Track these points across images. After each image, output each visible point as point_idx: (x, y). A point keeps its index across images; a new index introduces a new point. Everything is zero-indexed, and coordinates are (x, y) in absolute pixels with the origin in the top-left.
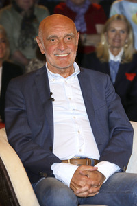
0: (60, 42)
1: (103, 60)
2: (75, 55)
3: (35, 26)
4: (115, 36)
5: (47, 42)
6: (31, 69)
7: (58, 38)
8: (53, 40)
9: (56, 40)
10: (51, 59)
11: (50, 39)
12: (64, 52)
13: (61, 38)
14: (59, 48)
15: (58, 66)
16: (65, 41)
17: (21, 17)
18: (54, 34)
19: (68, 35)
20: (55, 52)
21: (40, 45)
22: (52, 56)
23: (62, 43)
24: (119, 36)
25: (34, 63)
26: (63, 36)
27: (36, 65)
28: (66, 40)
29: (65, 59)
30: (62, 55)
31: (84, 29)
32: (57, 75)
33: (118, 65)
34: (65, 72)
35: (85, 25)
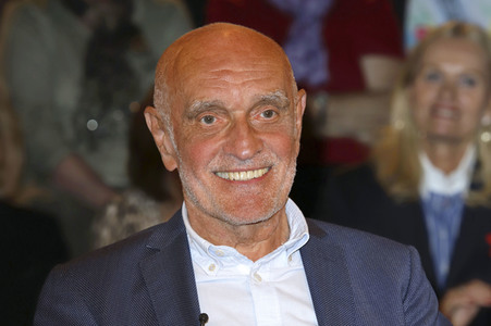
0: (234, 127)
1: (398, 190)
2: (291, 174)
3: (136, 62)
4: (440, 96)
5: (188, 126)
6: (113, 234)
7: (227, 113)
8: (209, 120)
9: (220, 121)
10: (200, 188)
11: (196, 116)
12: (249, 163)
13: (239, 114)
14: (230, 150)
15: (229, 216)
16: (255, 123)
17: (83, 30)
18: (214, 96)
19: (264, 101)
20: (215, 164)
21: (159, 138)
22: (206, 176)
23: (243, 132)
24: (454, 96)
25: (123, 211)
26: (247, 103)
27: (130, 219)
28: (259, 119)
29: (255, 188)
30: (242, 176)
31: (320, 75)
32: (223, 248)
33: (459, 207)
34: (253, 239)
35: (322, 59)
